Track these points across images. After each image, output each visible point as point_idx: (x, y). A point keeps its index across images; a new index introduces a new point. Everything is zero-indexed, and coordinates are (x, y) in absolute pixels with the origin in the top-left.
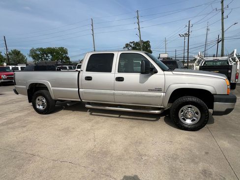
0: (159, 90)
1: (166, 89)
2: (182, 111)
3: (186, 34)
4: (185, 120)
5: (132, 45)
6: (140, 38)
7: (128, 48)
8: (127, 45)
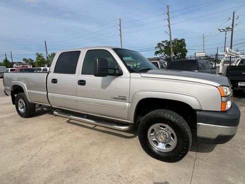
0: (123, 99)
1: (131, 98)
2: (153, 131)
3: (228, 28)
4: (157, 144)
5: (165, 44)
6: (170, 36)
7: (160, 48)
8: (159, 45)
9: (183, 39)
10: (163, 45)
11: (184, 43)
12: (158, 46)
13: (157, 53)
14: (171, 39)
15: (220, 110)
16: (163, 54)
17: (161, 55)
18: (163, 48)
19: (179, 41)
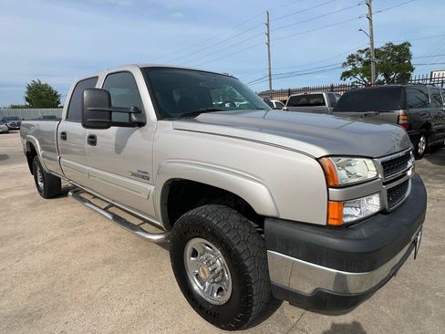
0: (144, 177)
5: (364, 55)
6: (372, 38)
7: (354, 65)
8: (351, 59)
9: (405, 44)
10: (360, 59)
11: (408, 50)
12: (350, 61)
13: (346, 75)
14: (372, 44)
15: (325, 224)
16: (358, 76)
17: (354, 80)
18: (359, 65)
19: (396, 48)
